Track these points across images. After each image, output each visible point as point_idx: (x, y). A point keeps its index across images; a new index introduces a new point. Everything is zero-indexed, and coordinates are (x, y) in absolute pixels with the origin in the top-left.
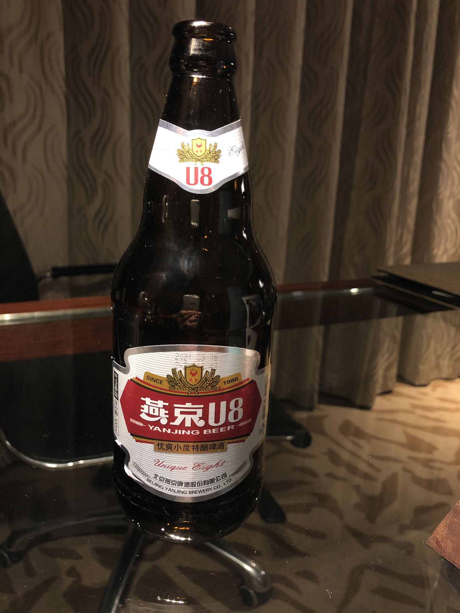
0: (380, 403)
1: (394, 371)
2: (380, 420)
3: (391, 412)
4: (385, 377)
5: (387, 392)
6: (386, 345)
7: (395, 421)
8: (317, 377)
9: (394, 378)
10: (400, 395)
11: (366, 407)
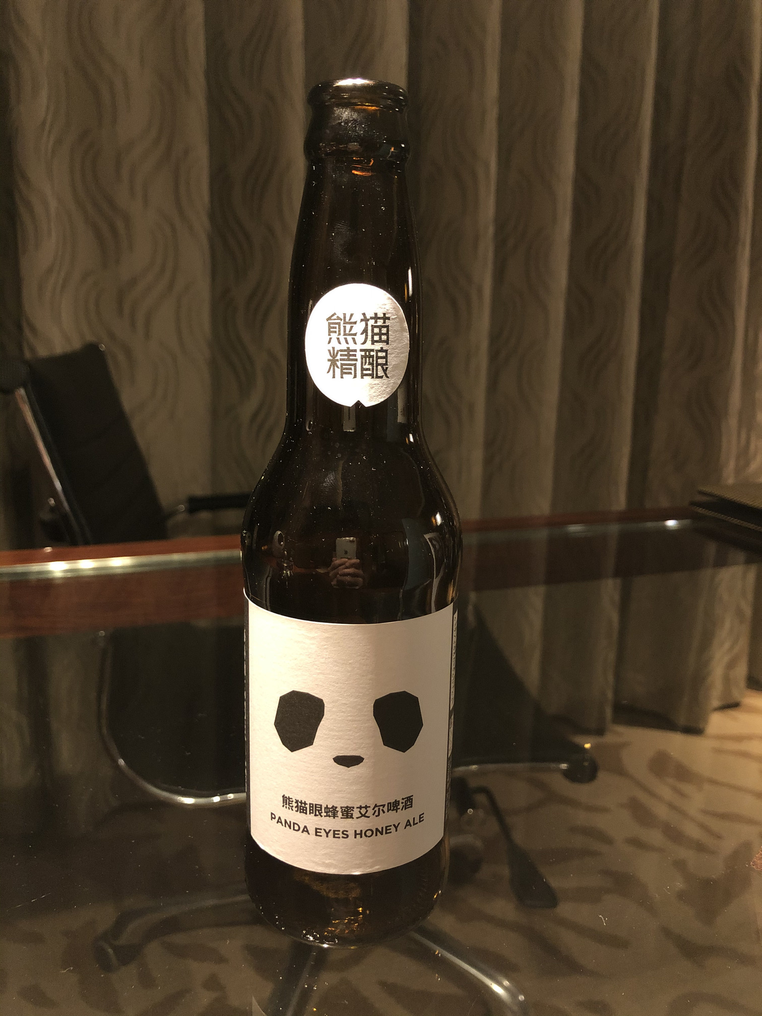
0: (717, 723)
1: (741, 670)
2: (718, 751)
3: (739, 738)
4: (727, 680)
5: (731, 705)
6: (727, 625)
7: (745, 755)
8: (611, 678)
9: (742, 683)
10: (753, 710)
11: (694, 730)
